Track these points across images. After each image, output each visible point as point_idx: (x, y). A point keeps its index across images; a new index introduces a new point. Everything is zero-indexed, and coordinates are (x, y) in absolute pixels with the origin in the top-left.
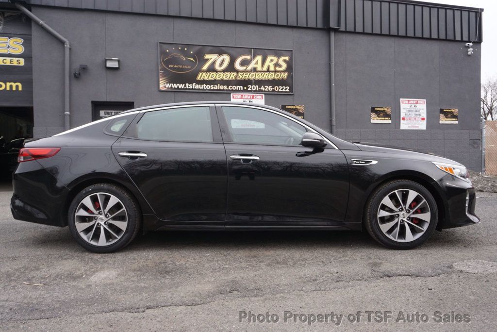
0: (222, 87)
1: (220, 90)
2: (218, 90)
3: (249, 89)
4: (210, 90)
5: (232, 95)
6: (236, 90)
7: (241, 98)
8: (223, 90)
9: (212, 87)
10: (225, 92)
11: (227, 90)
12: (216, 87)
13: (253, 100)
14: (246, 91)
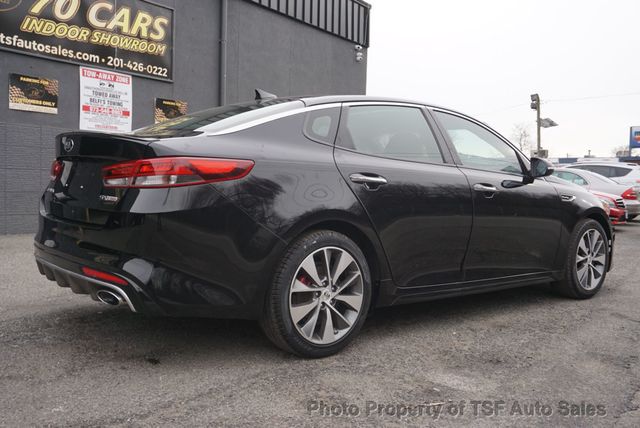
0: (64, 52)
1: (62, 56)
2: (57, 56)
3: (109, 63)
4: (44, 53)
5: (81, 69)
6: (88, 62)
7: (97, 77)
8: (67, 58)
9: (47, 48)
10: (70, 61)
11: (72, 59)
12: (55, 51)
13: (115, 84)
14: (104, 65)
